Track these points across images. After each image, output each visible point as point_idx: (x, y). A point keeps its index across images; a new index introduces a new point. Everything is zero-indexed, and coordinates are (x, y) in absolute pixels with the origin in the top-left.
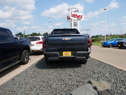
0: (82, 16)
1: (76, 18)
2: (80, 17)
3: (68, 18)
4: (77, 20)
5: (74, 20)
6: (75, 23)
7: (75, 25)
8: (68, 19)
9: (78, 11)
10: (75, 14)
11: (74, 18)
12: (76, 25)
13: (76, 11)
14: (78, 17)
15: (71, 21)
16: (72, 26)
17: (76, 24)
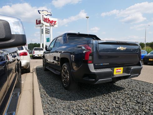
0: (55, 22)
1: (48, 23)
2: (54, 23)
3: (38, 22)
4: (49, 26)
5: (46, 26)
6: (47, 30)
7: (47, 32)
8: (37, 24)
9: (51, 15)
10: (47, 18)
11: (45, 23)
12: (49, 32)
13: (48, 15)
14: (51, 22)
15: (41, 27)
16: (42, 33)
17: (49, 30)
